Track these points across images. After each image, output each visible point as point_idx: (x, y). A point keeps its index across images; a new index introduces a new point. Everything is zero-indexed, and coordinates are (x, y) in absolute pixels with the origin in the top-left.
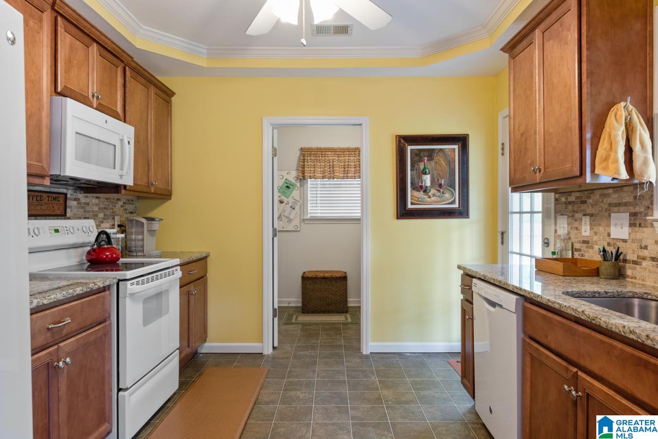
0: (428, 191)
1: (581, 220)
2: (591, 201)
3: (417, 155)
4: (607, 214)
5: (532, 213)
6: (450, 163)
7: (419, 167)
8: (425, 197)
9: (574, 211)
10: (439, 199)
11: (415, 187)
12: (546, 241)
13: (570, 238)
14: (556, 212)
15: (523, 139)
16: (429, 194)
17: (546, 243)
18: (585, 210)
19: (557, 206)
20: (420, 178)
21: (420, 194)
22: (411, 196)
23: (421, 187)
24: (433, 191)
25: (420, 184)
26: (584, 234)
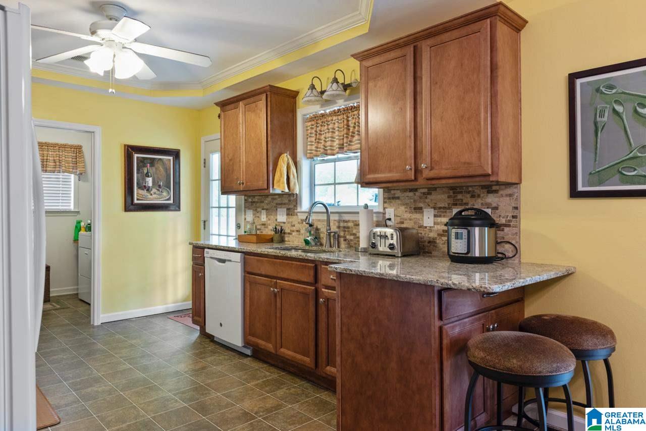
0: (150, 190)
1: (261, 211)
2: (266, 202)
3: (142, 162)
4: (275, 209)
5: (228, 207)
6: (167, 170)
7: (143, 172)
8: (148, 194)
9: (257, 207)
10: (158, 196)
11: (139, 187)
12: (239, 225)
13: (254, 223)
14: (245, 207)
15: (231, 163)
16: (151, 192)
17: (238, 226)
18: (263, 207)
19: (246, 204)
20: (144, 179)
21: (144, 192)
22: (137, 193)
23: (145, 186)
24: (154, 190)
25: (144, 184)
26: (262, 220)
